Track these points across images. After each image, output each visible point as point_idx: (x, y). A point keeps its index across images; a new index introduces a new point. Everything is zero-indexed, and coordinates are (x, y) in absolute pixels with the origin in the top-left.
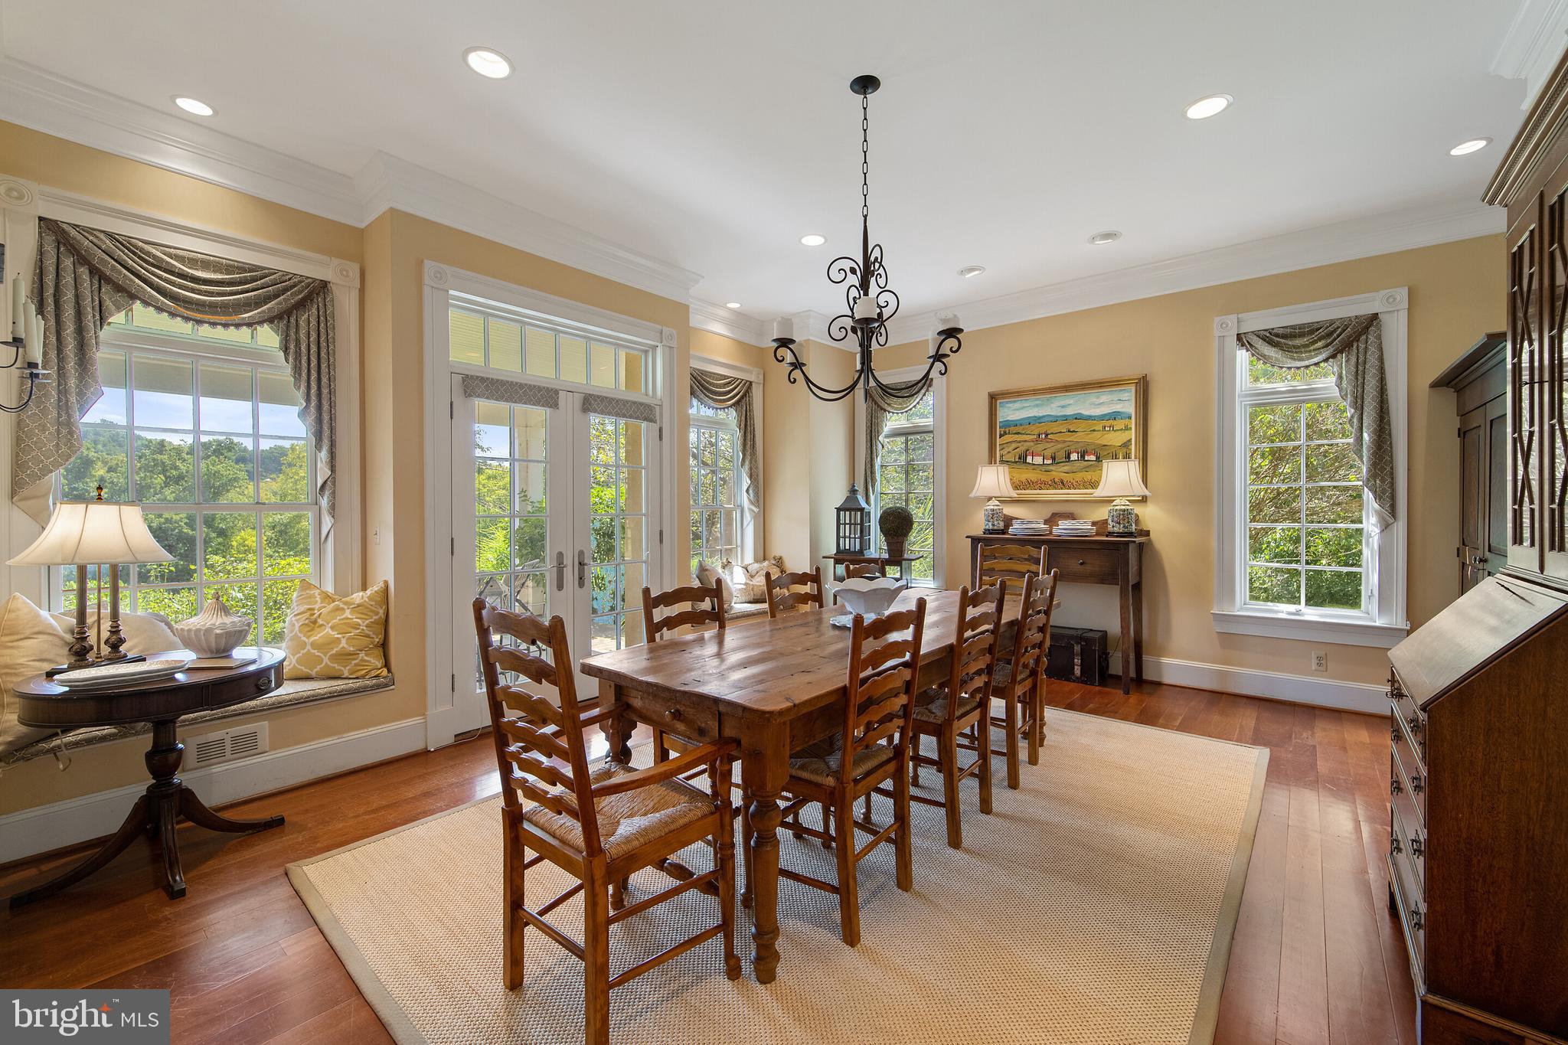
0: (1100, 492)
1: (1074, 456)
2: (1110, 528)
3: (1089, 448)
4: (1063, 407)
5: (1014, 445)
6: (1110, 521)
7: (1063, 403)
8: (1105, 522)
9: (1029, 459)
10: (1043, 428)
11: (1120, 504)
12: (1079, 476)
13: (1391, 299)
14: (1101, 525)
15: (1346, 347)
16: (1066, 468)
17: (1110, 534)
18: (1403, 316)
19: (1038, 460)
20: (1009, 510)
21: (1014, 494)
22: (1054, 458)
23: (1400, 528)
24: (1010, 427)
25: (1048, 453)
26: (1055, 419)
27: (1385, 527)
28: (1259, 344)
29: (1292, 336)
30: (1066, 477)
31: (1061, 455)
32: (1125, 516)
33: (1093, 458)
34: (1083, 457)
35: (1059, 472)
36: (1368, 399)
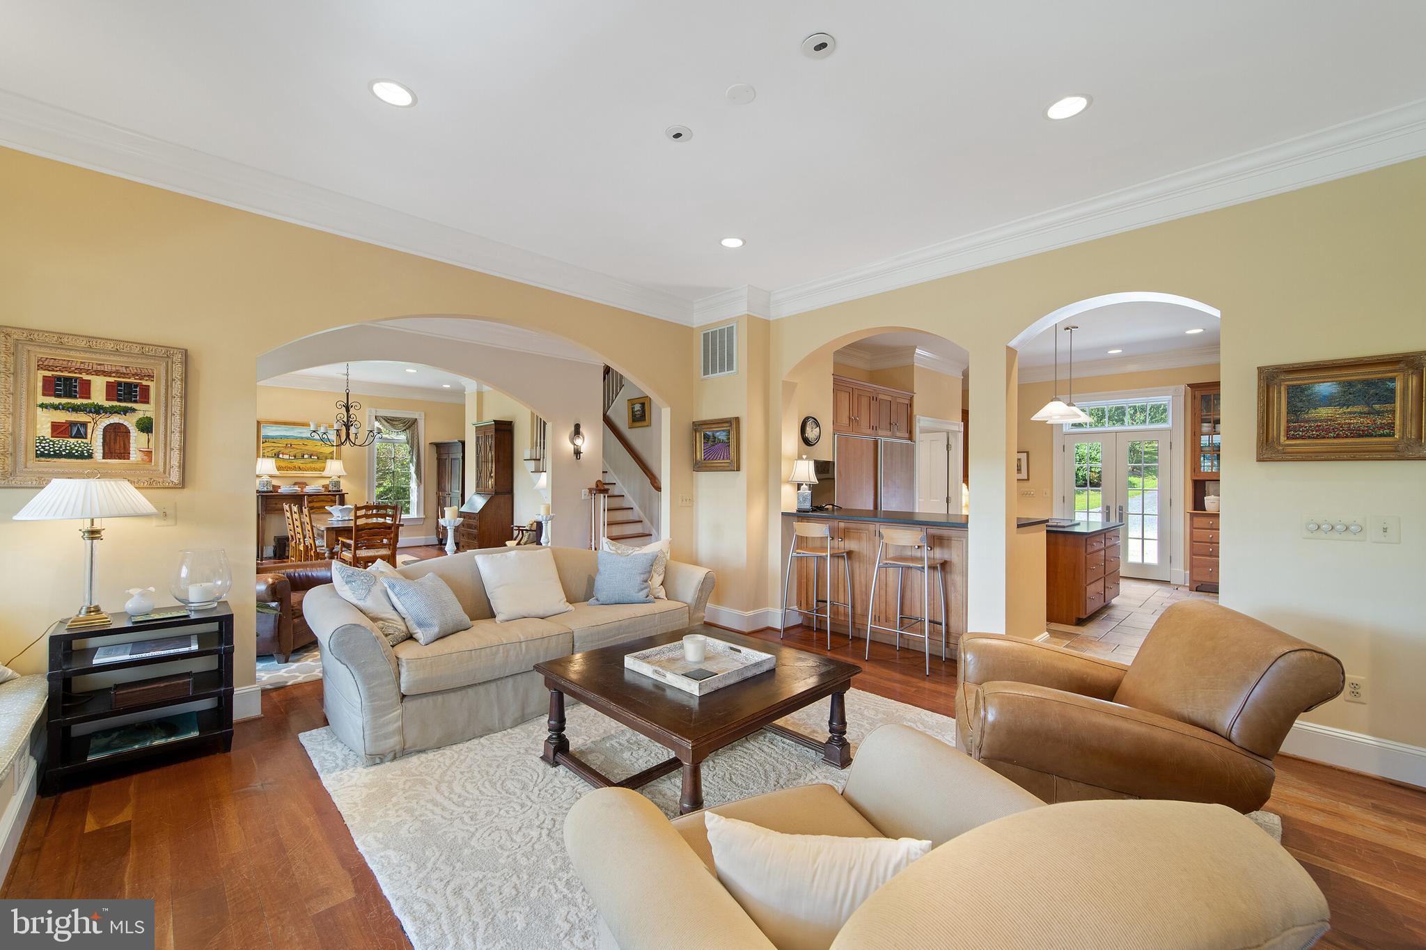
0: (324, 474)
1: (306, 456)
2: (330, 489)
3: (314, 453)
4: (301, 433)
5: (272, 448)
6: (331, 485)
7: (301, 431)
8: (328, 485)
9: (281, 456)
10: (289, 442)
11: (335, 478)
12: (308, 465)
13: (420, 415)
14: (326, 487)
15: (409, 428)
16: (301, 462)
17: (330, 491)
18: (423, 420)
19: (287, 457)
20: (275, 482)
21: (277, 473)
22: (295, 456)
23: (422, 486)
24: (267, 439)
25: (292, 454)
26: (296, 438)
27: (419, 486)
28: (383, 421)
29: (393, 420)
30: (302, 466)
31: (299, 455)
32: (337, 484)
33: (316, 458)
34: (311, 457)
35: (298, 463)
36: (415, 446)
